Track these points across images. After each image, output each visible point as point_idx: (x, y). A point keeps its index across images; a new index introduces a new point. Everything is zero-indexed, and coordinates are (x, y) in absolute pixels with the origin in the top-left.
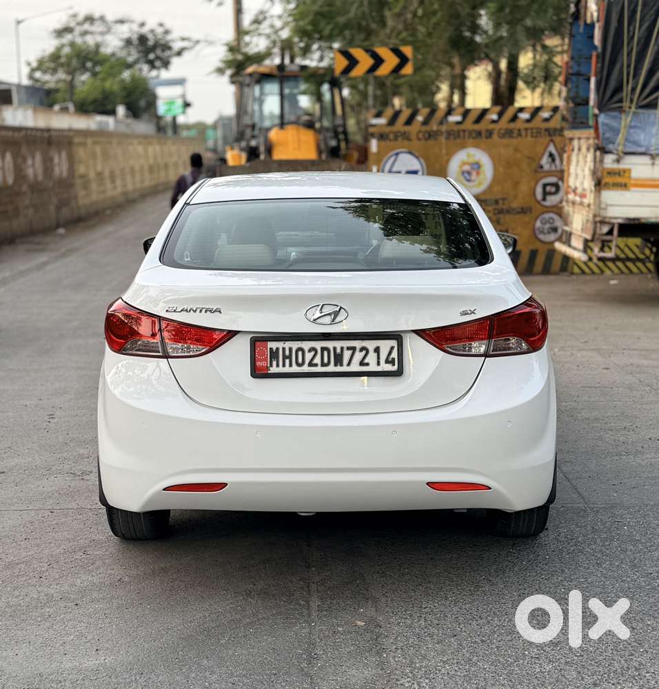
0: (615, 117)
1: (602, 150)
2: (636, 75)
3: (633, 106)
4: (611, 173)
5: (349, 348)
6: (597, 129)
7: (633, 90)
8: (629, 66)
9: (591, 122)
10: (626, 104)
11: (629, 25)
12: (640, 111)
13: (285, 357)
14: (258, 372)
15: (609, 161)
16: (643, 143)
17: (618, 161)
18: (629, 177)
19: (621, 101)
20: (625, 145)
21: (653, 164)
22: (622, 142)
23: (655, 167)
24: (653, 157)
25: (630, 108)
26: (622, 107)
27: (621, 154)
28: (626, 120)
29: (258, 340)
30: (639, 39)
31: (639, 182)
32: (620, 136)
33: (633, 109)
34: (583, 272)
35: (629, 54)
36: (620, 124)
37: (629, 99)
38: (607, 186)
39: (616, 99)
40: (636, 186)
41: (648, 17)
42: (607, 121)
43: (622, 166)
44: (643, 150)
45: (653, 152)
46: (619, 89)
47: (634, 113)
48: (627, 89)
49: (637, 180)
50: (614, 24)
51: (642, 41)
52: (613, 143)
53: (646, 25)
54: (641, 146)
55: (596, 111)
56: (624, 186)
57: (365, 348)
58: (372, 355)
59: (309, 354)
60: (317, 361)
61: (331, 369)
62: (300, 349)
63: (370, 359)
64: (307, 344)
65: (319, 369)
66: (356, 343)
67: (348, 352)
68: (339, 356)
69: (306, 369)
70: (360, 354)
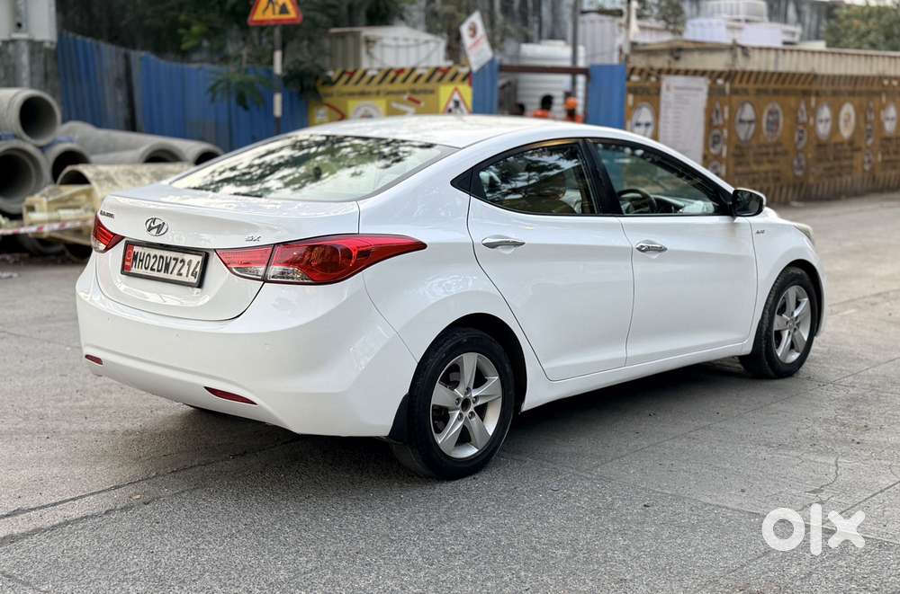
5: (174, 259)
13: (140, 260)
14: (125, 270)
29: (130, 244)
57: (183, 261)
58: (186, 267)
59: (153, 261)
60: (155, 267)
61: (162, 275)
62: (149, 255)
63: (184, 271)
64: (153, 252)
65: (155, 274)
66: (179, 256)
67: (173, 262)
68: (167, 265)
69: (149, 272)
70: (179, 265)
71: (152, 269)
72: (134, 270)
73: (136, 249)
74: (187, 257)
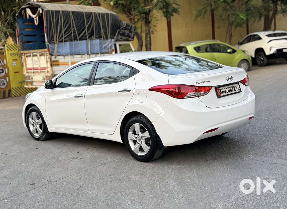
0: (53, 45)
1: (51, 55)
2: (57, 33)
3: (57, 42)
4: (54, 61)
6: (48, 49)
7: (57, 37)
8: (54, 30)
9: (47, 47)
10: (55, 41)
11: (52, 18)
12: (59, 43)
14: (219, 96)
15: (53, 58)
16: (61, 52)
17: (55, 58)
18: (59, 62)
19: (54, 40)
20: (57, 53)
21: (64, 58)
22: (56, 52)
23: (65, 59)
24: (64, 56)
25: (56, 42)
26: (54, 42)
27: (56, 56)
28: (56, 46)
29: (217, 88)
30: (56, 22)
31: (62, 64)
32: (55, 50)
33: (57, 43)
34: (15, 96)
35: (54, 26)
36: (55, 47)
37: (56, 40)
38: (54, 65)
39: (52, 40)
40: (61, 64)
41: (57, 16)
42: (51, 46)
43: (57, 59)
44: (61, 54)
45: (64, 55)
46: (53, 37)
47: (58, 44)
48: (55, 37)
49: (61, 63)
50: (49, 18)
51: (57, 23)
52: (53, 53)
53: (57, 19)
54: (60, 53)
55: (48, 43)
56: (58, 65)
57: (234, 87)
58: (236, 88)
59: (226, 90)
60: (228, 91)
61: (230, 93)
62: (224, 89)
63: (236, 89)
64: (225, 88)
65: (229, 93)
66: (232, 86)
67: (232, 88)
68: (231, 90)
69: (226, 94)
70: (234, 88)
71: (227, 92)
72: (221, 95)
73: (220, 89)
74: (235, 85)
